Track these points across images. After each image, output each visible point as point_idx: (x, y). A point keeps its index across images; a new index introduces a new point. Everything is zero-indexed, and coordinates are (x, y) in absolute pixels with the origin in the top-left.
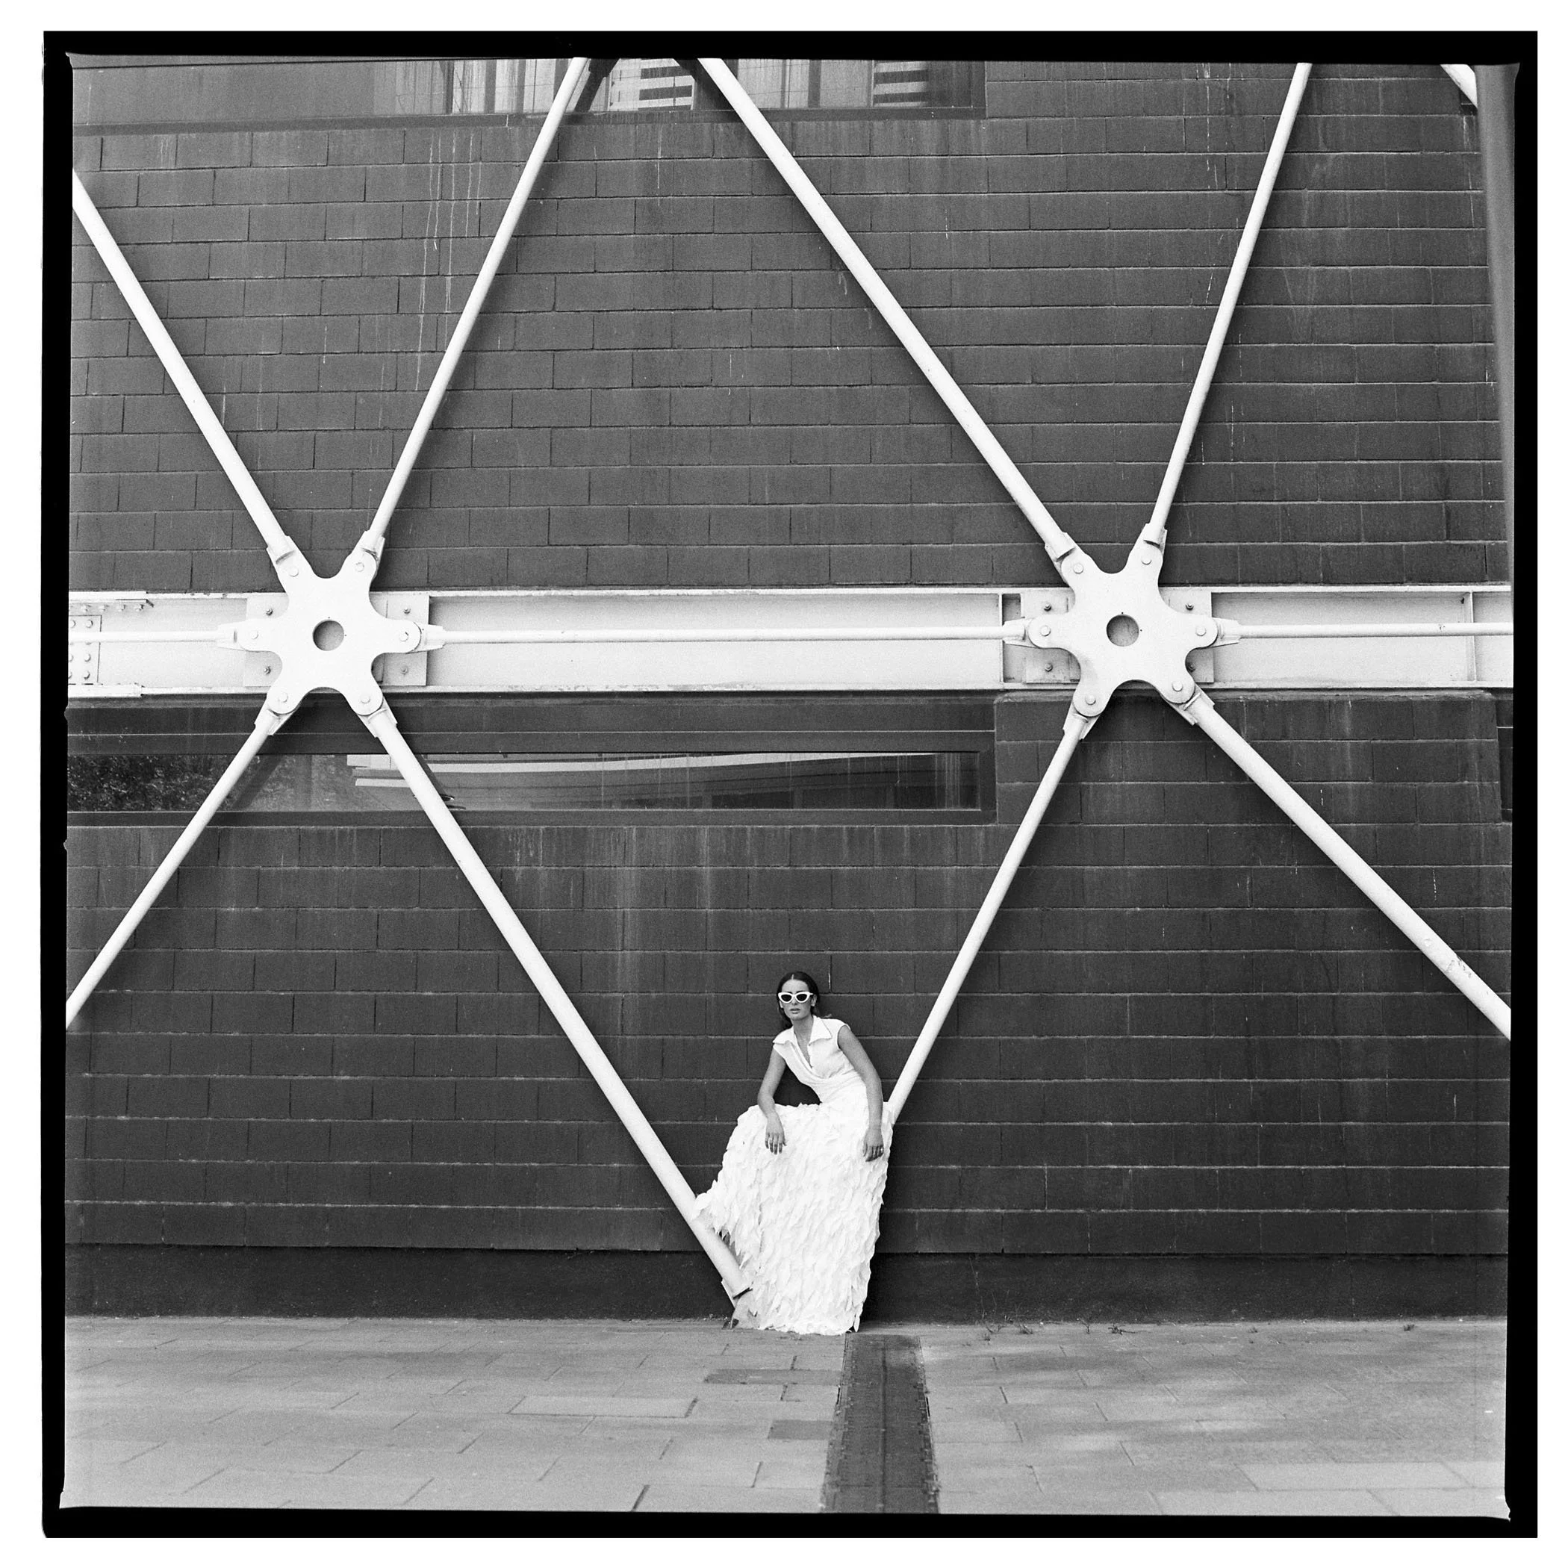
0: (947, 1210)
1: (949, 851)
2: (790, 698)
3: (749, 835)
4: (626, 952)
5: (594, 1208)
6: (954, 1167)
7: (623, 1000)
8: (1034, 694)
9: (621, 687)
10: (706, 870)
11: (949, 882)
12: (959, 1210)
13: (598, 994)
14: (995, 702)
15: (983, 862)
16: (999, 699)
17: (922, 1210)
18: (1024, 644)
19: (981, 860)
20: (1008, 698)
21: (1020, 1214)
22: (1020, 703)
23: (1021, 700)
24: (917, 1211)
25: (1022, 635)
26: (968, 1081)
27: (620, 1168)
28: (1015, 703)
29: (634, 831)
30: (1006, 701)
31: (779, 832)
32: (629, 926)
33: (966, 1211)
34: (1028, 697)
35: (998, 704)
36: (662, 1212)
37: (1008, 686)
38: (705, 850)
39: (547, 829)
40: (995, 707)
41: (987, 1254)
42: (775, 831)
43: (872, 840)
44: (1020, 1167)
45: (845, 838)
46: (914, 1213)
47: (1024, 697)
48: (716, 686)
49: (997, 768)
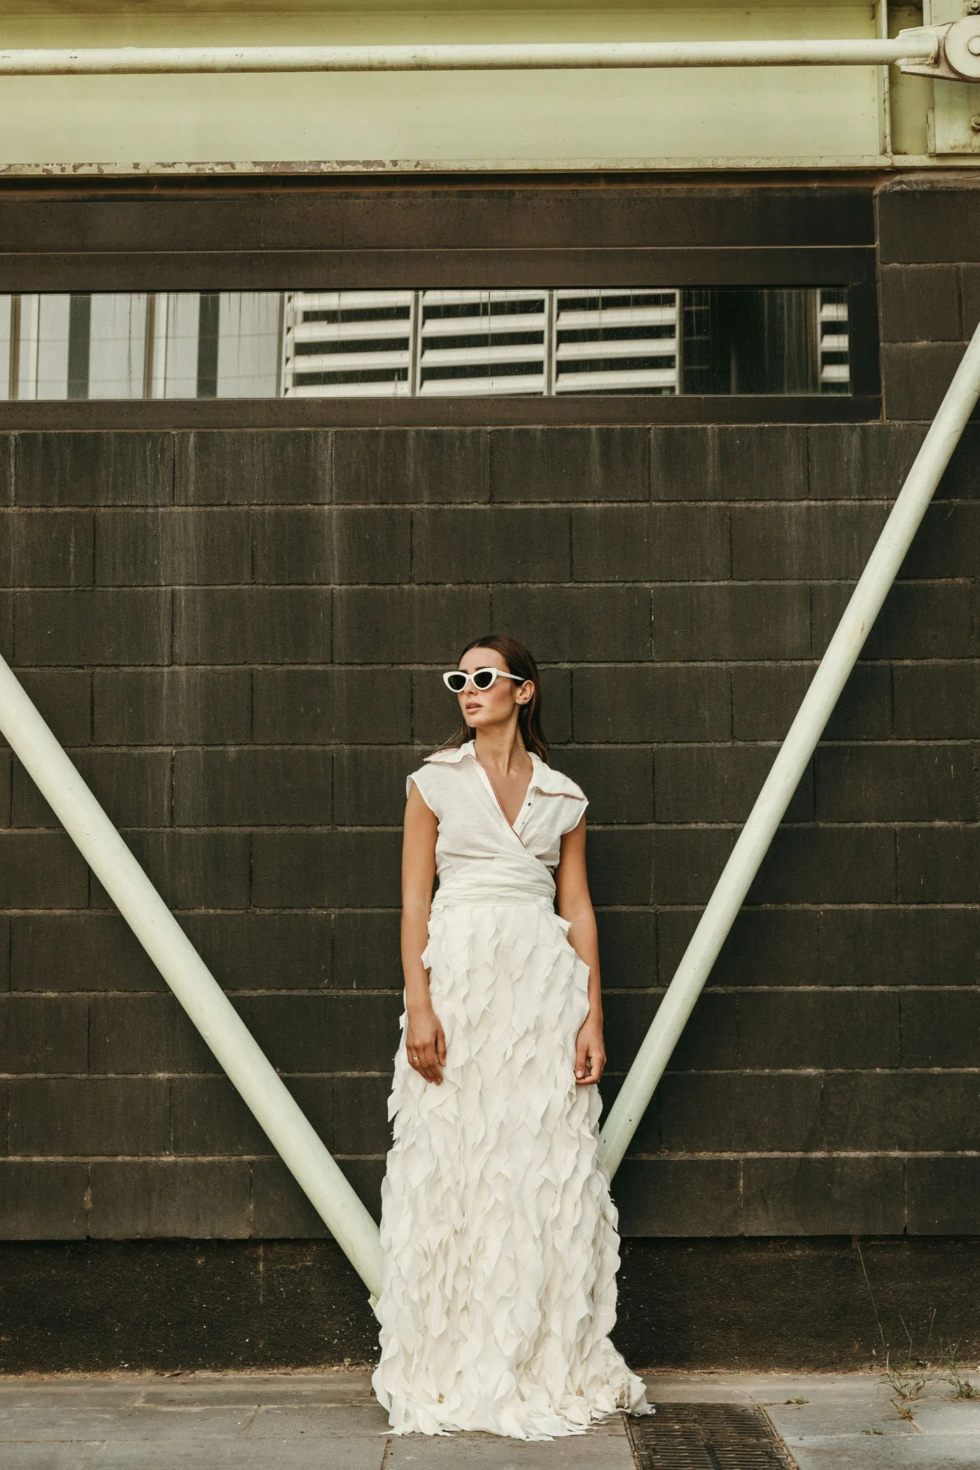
0: (799, 1154)
1: (792, 474)
2: (486, 188)
3: (411, 442)
4: (177, 668)
5: (120, 1158)
6: (811, 1071)
7: (173, 760)
8: (950, 176)
9: (163, 165)
10: (331, 510)
11: (794, 533)
12: (819, 1155)
13: (125, 749)
14: (876, 192)
15: (858, 494)
16: (880, 187)
17: (750, 1154)
18: (937, 72)
19: (854, 488)
20: (901, 182)
21: (937, 1159)
22: (924, 193)
23: (926, 187)
24: (742, 1156)
25: (933, 54)
26: (836, 907)
27: (170, 1080)
28: (914, 192)
29: (192, 435)
30: (898, 188)
31: (468, 443)
32: (182, 622)
33: (835, 1154)
34: (938, 181)
35: (883, 194)
36: (251, 1164)
37: (900, 161)
38: (327, 472)
39: (22, 435)
40: (877, 202)
41: (874, 1238)
42: (462, 436)
43: (647, 451)
44: (937, 1070)
45: (595, 446)
46: (736, 1161)
47: (931, 182)
48: (343, 163)
49: (881, 315)
